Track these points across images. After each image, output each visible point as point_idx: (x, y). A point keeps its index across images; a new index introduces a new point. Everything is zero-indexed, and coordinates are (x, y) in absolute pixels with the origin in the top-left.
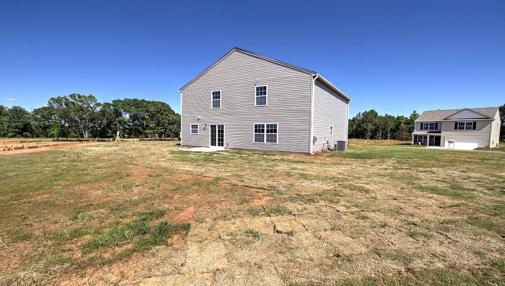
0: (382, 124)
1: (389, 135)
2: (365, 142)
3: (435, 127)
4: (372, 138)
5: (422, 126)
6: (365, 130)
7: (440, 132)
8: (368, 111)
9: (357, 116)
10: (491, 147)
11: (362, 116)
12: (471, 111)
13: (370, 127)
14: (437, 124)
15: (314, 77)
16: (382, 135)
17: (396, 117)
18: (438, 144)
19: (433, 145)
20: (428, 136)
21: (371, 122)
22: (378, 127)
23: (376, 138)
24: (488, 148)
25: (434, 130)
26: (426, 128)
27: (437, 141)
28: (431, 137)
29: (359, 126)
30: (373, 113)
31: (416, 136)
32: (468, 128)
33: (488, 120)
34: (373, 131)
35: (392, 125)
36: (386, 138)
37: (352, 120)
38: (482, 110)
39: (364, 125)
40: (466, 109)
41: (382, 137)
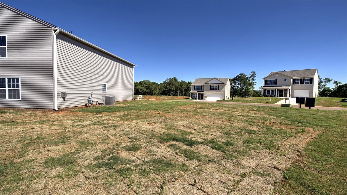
0: (180, 86)
1: (183, 93)
2: (170, 97)
3: (201, 88)
4: (174, 95)
5: (195, 88)
6: (170, 90)
7: (203, 91)
8: (172, 78)
9: (166, 81)
10: (225, 99)
11: (168, 81)
12: (217, 80)
13: (173, 88)
14: (202, 86)
15: (55, 31)
16: (180, 93)
17: (187, 82)
18: (202, 98)
19: (200, 99)
20: (198, 94)
21: (173, 85)
22: (177, 88)
23: (176, 96)
24: (224, 100)
25: (201, 90)
26: (197, 89)
27: (202, 97)
28: (199, 94)
29: (166, 87)
30: (175, 79)
31: (192, 94)
32: (216, 89)
33: (224, 85)
34: (175, 91)
35: (185, 87)
36: (182, 95)
37: (163, 84)
38: (222, 79)
39: (169, 87)
40: (214, 78)
41: (180, 94)
